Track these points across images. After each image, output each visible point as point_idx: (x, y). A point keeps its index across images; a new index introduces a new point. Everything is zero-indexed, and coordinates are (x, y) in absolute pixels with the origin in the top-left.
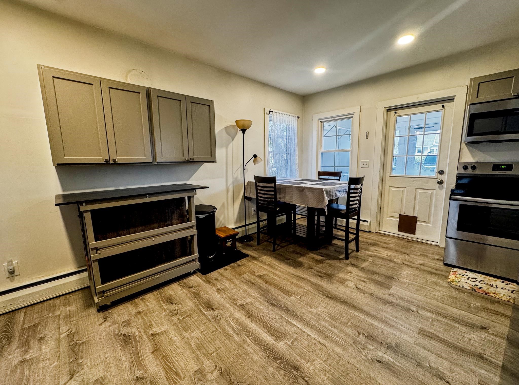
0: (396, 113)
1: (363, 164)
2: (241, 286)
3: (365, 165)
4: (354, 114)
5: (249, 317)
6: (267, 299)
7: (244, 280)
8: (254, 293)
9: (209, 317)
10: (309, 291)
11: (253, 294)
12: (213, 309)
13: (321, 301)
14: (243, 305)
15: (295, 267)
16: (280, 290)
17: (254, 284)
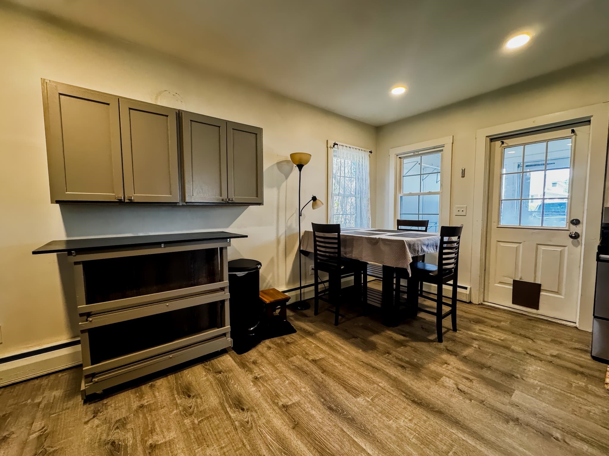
0: (503, 143)
1: (459, 211)
2: (288, 375)
3: (461, 211)
4: (444, 147)
5: (294, 428)
6: (323, 398)
7: (292, 366)
8: (304, 388)
9: (236, 423)
10: (385, 390)
11: (303, 390)
12: (243, 410)
13: (405, 408)
14: (287, 406)
15: (365, 350)
16: (342, 384)
17: (305, 372)
